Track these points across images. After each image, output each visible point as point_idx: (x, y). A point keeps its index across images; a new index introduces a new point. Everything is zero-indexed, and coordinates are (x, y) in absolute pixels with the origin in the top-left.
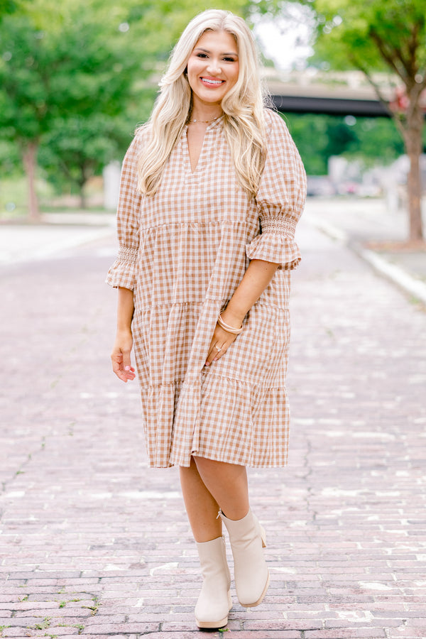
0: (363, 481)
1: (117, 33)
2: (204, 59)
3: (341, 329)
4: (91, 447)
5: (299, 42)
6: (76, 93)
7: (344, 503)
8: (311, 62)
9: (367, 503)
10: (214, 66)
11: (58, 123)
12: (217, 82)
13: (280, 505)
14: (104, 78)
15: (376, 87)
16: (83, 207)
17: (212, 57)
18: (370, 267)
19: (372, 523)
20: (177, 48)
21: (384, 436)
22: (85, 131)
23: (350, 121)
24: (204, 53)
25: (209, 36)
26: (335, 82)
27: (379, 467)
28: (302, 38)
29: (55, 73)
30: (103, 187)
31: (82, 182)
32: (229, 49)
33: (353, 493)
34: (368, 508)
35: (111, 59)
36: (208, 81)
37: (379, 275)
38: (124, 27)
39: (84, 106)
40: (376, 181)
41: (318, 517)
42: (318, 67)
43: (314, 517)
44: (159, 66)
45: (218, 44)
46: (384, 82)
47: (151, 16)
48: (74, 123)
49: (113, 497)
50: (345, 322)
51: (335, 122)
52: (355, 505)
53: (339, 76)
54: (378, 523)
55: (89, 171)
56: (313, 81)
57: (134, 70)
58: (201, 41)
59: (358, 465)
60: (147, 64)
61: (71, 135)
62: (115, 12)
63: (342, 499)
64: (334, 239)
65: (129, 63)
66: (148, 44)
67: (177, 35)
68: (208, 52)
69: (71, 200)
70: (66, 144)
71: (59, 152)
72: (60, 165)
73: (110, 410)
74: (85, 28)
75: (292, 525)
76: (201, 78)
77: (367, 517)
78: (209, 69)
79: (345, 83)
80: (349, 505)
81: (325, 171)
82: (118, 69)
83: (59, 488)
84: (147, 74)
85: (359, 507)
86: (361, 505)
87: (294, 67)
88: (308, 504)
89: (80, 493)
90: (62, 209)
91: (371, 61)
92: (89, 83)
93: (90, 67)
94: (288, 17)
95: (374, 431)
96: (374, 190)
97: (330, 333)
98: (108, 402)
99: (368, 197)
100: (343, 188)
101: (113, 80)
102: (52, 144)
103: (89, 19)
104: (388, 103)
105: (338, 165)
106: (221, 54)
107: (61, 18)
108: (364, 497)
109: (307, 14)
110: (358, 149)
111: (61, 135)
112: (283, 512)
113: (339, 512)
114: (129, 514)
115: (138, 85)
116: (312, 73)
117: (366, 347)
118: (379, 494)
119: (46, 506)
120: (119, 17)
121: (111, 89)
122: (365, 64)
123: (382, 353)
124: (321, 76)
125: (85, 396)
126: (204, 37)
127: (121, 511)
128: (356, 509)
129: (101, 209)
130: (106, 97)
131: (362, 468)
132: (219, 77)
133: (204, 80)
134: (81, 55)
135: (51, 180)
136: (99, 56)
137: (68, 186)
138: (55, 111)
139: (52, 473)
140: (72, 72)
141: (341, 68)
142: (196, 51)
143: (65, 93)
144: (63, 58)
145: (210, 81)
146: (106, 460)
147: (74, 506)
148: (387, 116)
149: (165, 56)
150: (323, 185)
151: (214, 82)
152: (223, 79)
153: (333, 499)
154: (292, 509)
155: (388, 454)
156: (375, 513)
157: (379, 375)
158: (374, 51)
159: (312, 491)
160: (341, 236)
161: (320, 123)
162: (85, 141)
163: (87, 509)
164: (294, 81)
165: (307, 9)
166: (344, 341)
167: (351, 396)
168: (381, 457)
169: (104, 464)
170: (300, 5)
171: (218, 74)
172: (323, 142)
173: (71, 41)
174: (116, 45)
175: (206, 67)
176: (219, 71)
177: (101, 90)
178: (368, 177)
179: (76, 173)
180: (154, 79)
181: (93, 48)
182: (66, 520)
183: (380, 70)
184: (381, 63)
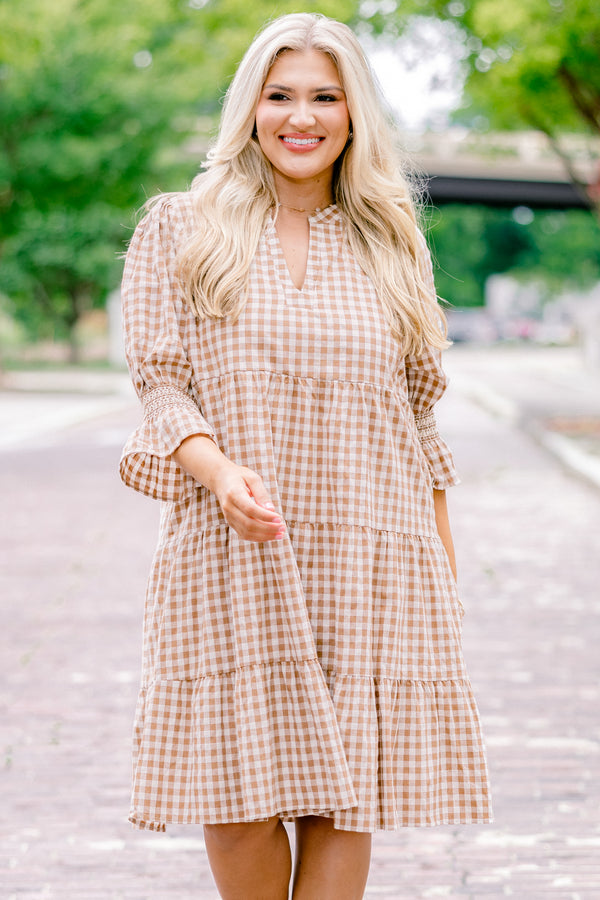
0: (546, 819)
1: (129, 69)
2: (281, 102)
3: (508, 567)
4: (88, 763)
5: (436, 83)
6: (61, 169)
7: (514, 857)
8: (458, 118)
9: (552, 857)
10: (303, 113)
11: (33, 222)
12: (310, 141)
13: (407, 861)
14: (108, 145)
15: (566, 159)
16: (74, 361)
17: (296, 98)
18: (557, 461)
19: (560, 890)
20: (233, 92)
21: (582, 745)
22: (76, 234)
23: (523, 217)
24: (282, 92)
25: (287, 61)
26: (496, 151)
27: (573, 796)
28: (442, 77)
29: (26, 136)
30: (106, 329)
31: (72, 320)
32: (325, 81)
33: (528, 841)
34: (554, 865)
35: (120, 113)
36: (294, 140)
37: (571, 475)
38: (144, 60)
39: (76, 191)
40: (566, 318)
41: (470, 880)
42: (467, 125)
43: (464, 881)
44: (202, 124)
45: (303, 74)
46: (579, 151)
47: (187, 40)
48: (58, 221)
49: (126, 847)
50: (514, 554)
51: (496, 218)
52: (533, 859)
53: (504, 140)
54: (571, 890)
55: (85, 301)
56: (461, 150)
57: (158, 131)
58: (275, 71)
59: (538, 794)
60: (181, 121)
61: (53, 240)
62: (127, 35)
63: (510, 850)
64: (495, 414)
65: (151, 119)
66: (182, 87)
67: (232, 69)
68: (289, 90)
69: (54, 350)
70: (46, 255)
71: (33, 269)
72: (35, 290)
73: (120, 701)
74: (77, 60)
75: (427, 894)
76: (282, 137)
77: (552, 881)
78: (294, 121)
79: (512, 153)
80: (522, 859)
81: (480, 300)
82: (132, 129)
83: (34, 833)
84: (181, 137)
85: (539, 864)
86: (542, 860)
87: (429, 125)
88: (455, 860)
89: (71, 840)
90: (40, 365)
91: (557, 116)
92: (84, 153)
93: (85, 125)
94: (418, 42)
95: (564, 735)
96: (562, 333)
97: (489, 572)
98: (117, 688)
99: (553, 345)
100: (513, 327)
101: (124, 148)
102: (21, 254)
103: (83, 44)
104: (585, 186)
105: (503, 290)
106: (311, 91)
107: (36, 44)
108: (548, 846)
109: (450, 37)
110: (537, 262)
111: (36, 241)
112: (411, 872)
113: (505, 872)
114: (153, 876)
115: (166, 157)
116: (459, 136)
117: (550, 595)
118: (573, 842)
119: (14, 863)
120: (133, 41)
121: (120, 163)
122: (548, 121)
123: (577, 605)
124: (472, 140)
125: (78, 678)
126: (278, 64)
127: (139, 870)
128: (533, 867)
129: (104, 364)
130: (114, 175)
131: (545, 799)
132: (312, 132)
133: (286, 139)
134: (69, 105)
135: (21, 316)
136: (101, 108)
137: (49, 326)
138: (27, 200)
139: (23, 807)
140: (55, 135)
141: (507, 126)
142: (269, 91)
143: (44, 170)
144: (40, 111)
145: (298, 141)
146: (116, 786)
147: (60, 864)
148: (584, 207)
149: (213, 105)
150: (476, 324)
151: (305, 142)
152: (321, 134)
153: (495, 850)
154: (426, 866)
155: (587, 775)
156: (565, 873)
157: (572, 642)
158: (562, 98)
159: (461, 837)
160: (508, 409)
161: (473, 219)
162: (78, 249)
163: (82, 868)
164: (428, 150)
165: (450, 27)
166: (513, 585)
167: (524, 677)
168: (577, 780)
169: (110, 793)
170: (438, 21)
171: (310, 127)
172: (477, 251)
173: (54, 84)
174: (129, 89)
175: (289, 116)
176: (311, 121)
177: (104, 165)
178: (552, 309)
179: (62, 305)
180: (194, 147)
181: (89, 97)
182: (48, 886)
183: (573, 130)
184: (576, 119)
